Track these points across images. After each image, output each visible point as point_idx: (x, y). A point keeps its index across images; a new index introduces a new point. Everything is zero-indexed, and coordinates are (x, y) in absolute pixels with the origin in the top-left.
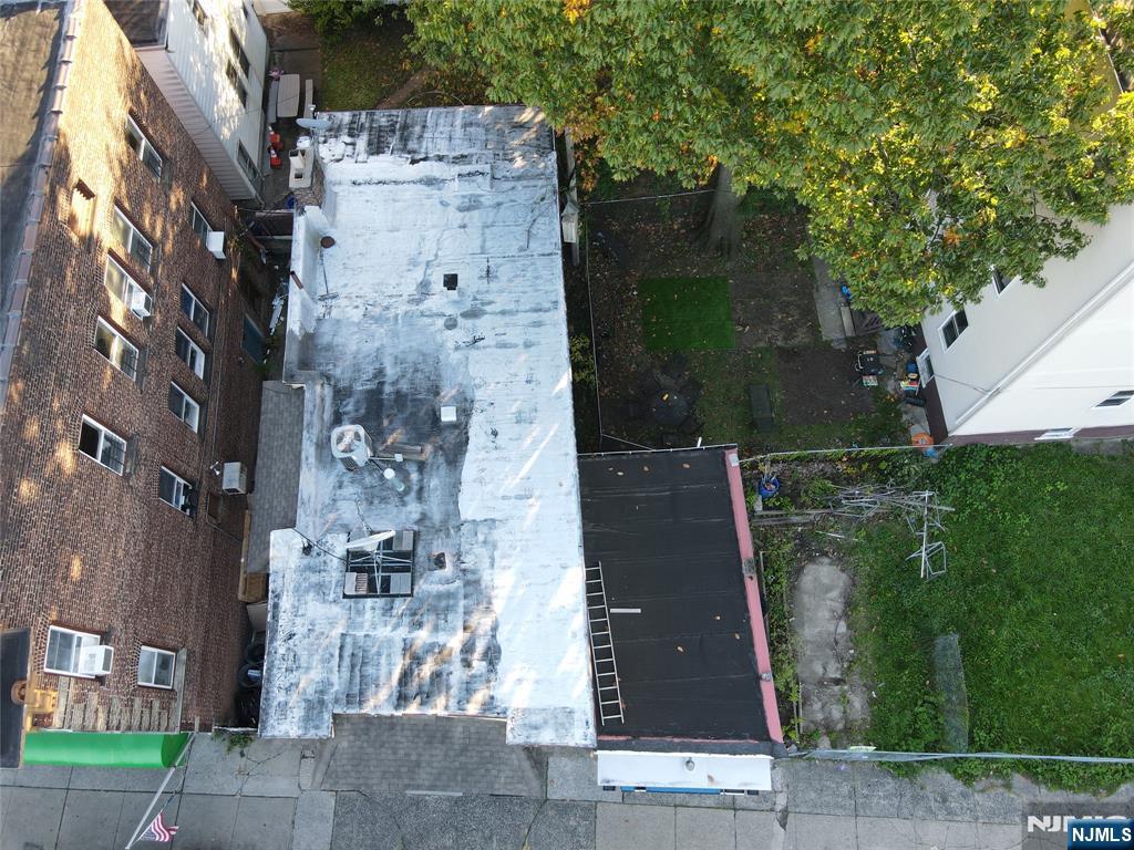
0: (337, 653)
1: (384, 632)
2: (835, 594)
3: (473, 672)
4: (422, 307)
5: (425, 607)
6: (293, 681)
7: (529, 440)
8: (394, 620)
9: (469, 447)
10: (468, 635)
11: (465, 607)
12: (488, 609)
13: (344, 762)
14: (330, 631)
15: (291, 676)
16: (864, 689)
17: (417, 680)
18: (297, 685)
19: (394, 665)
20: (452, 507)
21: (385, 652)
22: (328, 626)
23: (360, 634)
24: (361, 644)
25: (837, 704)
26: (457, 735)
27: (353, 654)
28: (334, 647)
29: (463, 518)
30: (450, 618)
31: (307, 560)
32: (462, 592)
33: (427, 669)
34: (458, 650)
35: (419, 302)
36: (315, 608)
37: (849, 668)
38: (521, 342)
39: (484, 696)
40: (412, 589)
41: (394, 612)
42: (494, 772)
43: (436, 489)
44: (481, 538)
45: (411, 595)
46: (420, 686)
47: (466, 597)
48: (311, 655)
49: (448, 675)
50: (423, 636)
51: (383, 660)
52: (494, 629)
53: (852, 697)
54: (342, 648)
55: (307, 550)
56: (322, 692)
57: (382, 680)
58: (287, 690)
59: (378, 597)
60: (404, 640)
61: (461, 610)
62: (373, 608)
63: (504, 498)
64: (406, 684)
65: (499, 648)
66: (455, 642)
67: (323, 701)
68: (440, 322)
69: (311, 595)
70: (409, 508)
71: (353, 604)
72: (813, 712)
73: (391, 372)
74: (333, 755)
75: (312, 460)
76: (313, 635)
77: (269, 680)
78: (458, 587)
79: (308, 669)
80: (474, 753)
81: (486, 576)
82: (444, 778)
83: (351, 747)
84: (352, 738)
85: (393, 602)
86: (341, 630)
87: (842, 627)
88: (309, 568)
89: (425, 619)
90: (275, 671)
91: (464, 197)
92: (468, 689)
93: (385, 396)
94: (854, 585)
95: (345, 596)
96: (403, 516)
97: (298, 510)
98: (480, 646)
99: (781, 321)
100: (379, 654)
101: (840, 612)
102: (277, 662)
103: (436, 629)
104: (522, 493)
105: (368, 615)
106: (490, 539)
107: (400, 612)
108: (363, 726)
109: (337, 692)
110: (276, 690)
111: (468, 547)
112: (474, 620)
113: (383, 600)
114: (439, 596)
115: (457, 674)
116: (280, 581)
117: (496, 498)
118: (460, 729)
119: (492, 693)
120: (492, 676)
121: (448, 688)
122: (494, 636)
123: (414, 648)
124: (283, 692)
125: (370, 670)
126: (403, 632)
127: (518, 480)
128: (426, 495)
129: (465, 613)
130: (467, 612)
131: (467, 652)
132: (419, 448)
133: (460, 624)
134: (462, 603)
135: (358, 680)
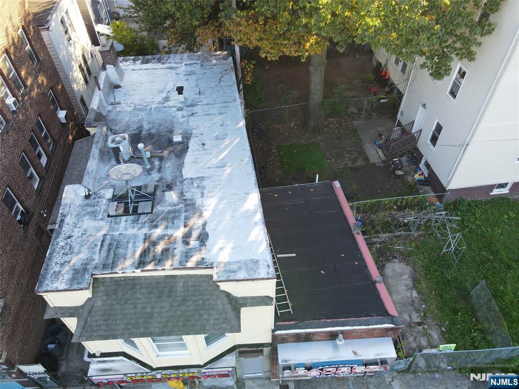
0: (100, 243)
1: (131, 231)
2: (406, 277)
3: (190, 247)
4: (165, 105)
5: (160, 218)
6: (67, 260)
7: (223, 146)
8: (140, 225)
9: (189, 150)
10: (187, 229)
11: (185, 216)
12: (200, 216)
13: (98, 317)
14: (97, 233)
15: (66, 257)
16: (437, 327)
17: (152, 253)
18: (69, 262)
19: (138, 247)
20: (178, 174)
21: (132, 241)
22: (96, 232)
23: (116, 233)
24: (117, 238)
25: (423, 337)
26: (179, 289)
27: (110, 244)
28: (98, 241)
29: (185, 177)
30: (175, 222)
31: (86, 202)
32: (183, 210)
33: (159, 248)
34: (180, 238)
35: (163, 103)
36: (88, 223)
37: (424, 315)
38: (218, 113)
39: (197, 258)
40: (152, 210)
41: (140, 222)
42: (205, 316)
43: (169, 167)
44: (195, 185)
45: (151, 213)
46: (154, 256)
47: (185, 211)
48: (81, 246)
49: (173, 249)
50: (158, 232)
51: (130, 245)
52: (204, 225)
53: (431, 332)
54: (103, 241)
55: (87, 197)
56: (86, 264)
57: (128, 255)
58: (62, 265)
59: (130, 215)
60: (145, 234)
61: (183, 217)
62: (126, 221)
63: (209, 168)
64: (145, 256)
65: (208, 234)
66: (179, 233)
67: (86, 268)
68: (175, 109)
69: (87, 217)
70: (152, 176)
71: (113, 220)
72: (409, 343)
73: (146, 126)
74: (90, 312)
75: (97, 156)
76: (84, 237)
77: (50, 259)
78: (181, 208)
79: (78, 253)
80: (191, 303)
81: (199, 202)
82: (170, 324)
83: (103, 305)
84: (105, 298)
85: (139, 217)
86: (104, 232)
87: (415, 294)
88: (88, 205)
89: (159, 223)
90: (55, 254)
91: (187, 71)
92: (187, 256)
93: (142, 135)
94: (416, 271)
95: (109, 216)
96: (149, 179)
97: (85, 177)
98: (195, 234)
99: (349, 157)
100: (128, 242)
101: (411, 286)
102: (57, 249)
103: (167, 228)
104: (220, 165)
105: (123, 224)
106: (200, 185)
107: (143, 221)
108: (113, 288)
109: (96, 264)
110: (54, 265)
111: (187, 189)
112: (191, 222)
113: (133, 217)
114: (169, 212)
115: (180, 248)
116: (67, 209)
117: (205, 168)
118: (181, 284)
119: (202, 256)
120: (203, 248)
121: (173, 256)
122: (204, 229)
123: (151, 238)
124: (59, 266)
125: (121, 251)
126: (145, 230)
127: (217, 161)
128: (163, 170)
129: (185, 219)
130: (187, 218)
131: (186, 237)
132: (160, 151)
133: (182, 224)
134: (183, 215)
135: (112, 256)
